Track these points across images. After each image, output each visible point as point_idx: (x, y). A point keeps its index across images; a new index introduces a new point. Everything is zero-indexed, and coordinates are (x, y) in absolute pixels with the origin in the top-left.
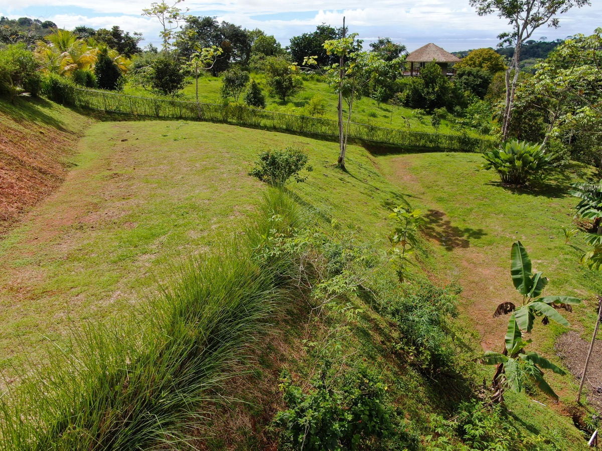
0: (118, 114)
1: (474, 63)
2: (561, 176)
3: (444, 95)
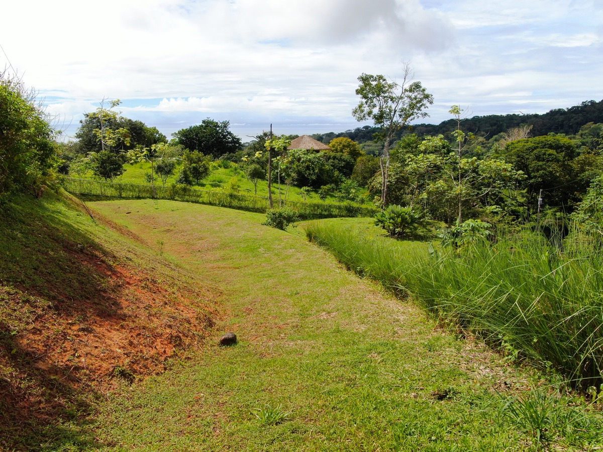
0: (90, 195)
1: (336, 150)
2: (425, 230)
3: (322, 175)
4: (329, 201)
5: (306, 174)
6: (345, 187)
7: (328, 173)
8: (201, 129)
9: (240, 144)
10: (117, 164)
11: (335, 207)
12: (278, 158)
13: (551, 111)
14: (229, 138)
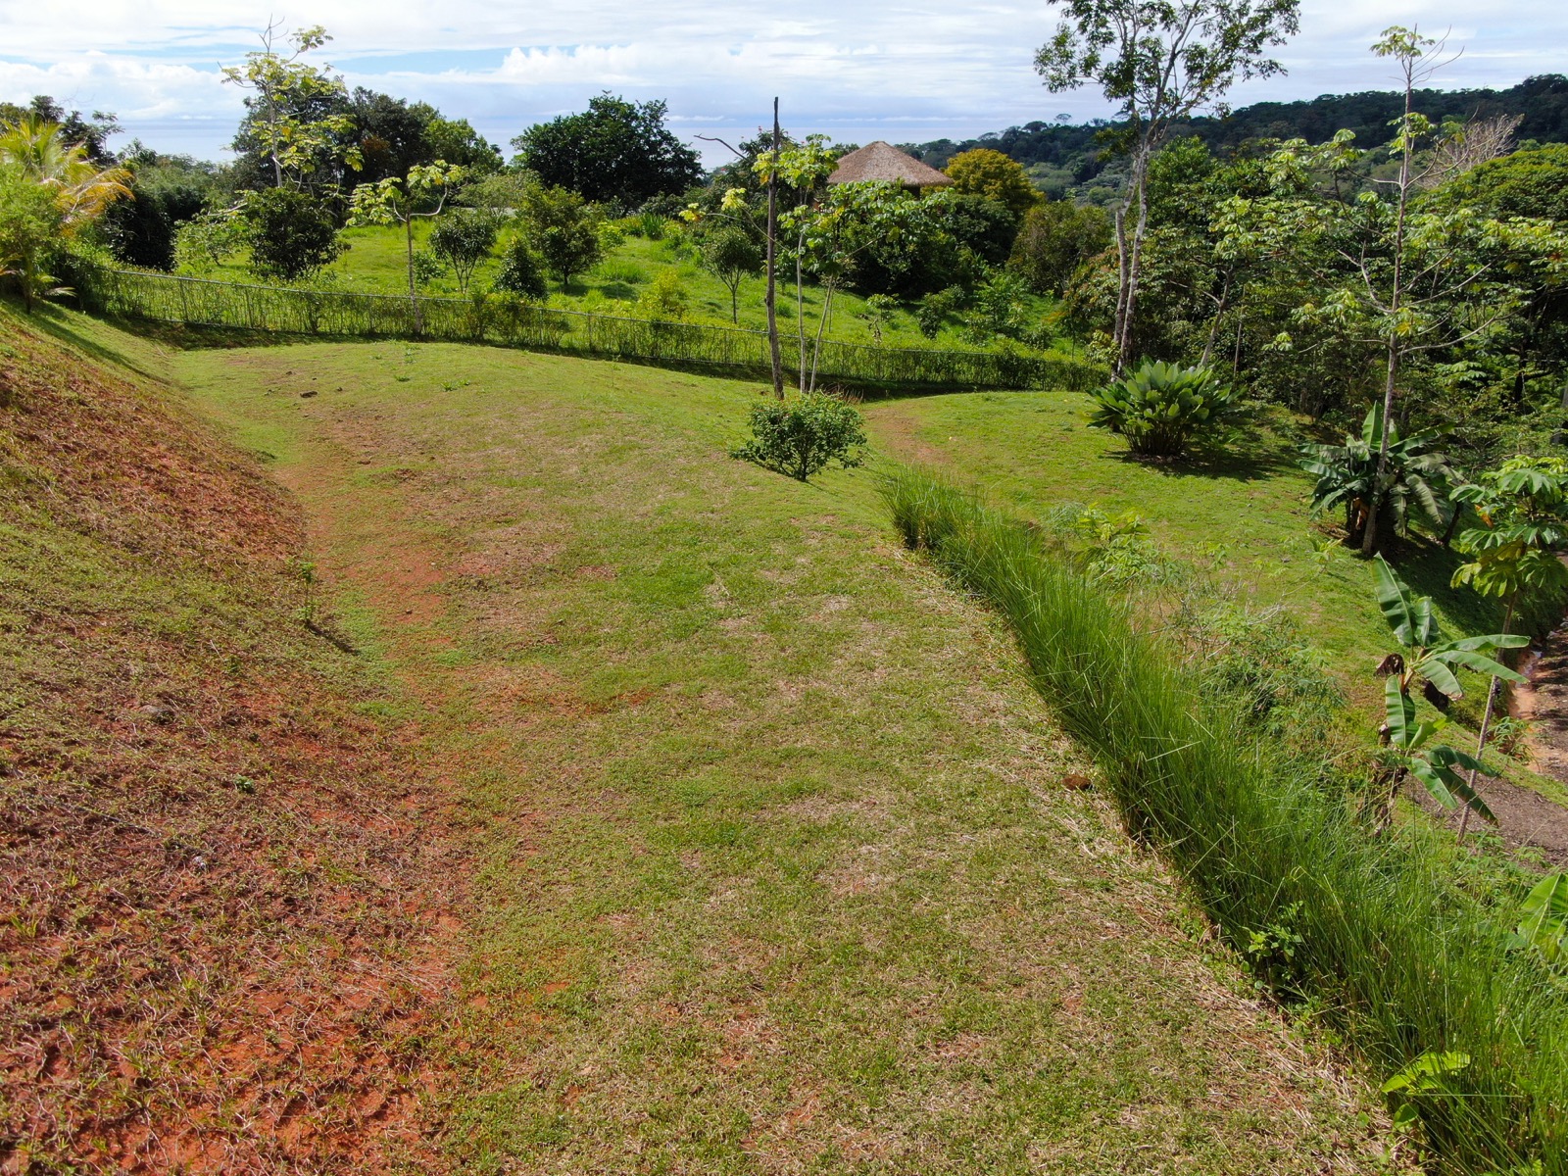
0: (217, 329)
1: (965, 185)
3: (927, 260)
4: (949, 340)
5: (880, 256)
6: (992, 294)
7: (942, 253)
8: (586, 125)
9: (696, 169)
10: (316, 227)
11: (967, 358)
12: (799, 210)
13: (1529, 82)
14: (667, 152)
